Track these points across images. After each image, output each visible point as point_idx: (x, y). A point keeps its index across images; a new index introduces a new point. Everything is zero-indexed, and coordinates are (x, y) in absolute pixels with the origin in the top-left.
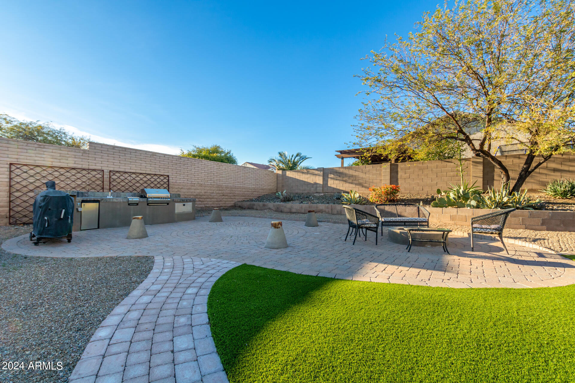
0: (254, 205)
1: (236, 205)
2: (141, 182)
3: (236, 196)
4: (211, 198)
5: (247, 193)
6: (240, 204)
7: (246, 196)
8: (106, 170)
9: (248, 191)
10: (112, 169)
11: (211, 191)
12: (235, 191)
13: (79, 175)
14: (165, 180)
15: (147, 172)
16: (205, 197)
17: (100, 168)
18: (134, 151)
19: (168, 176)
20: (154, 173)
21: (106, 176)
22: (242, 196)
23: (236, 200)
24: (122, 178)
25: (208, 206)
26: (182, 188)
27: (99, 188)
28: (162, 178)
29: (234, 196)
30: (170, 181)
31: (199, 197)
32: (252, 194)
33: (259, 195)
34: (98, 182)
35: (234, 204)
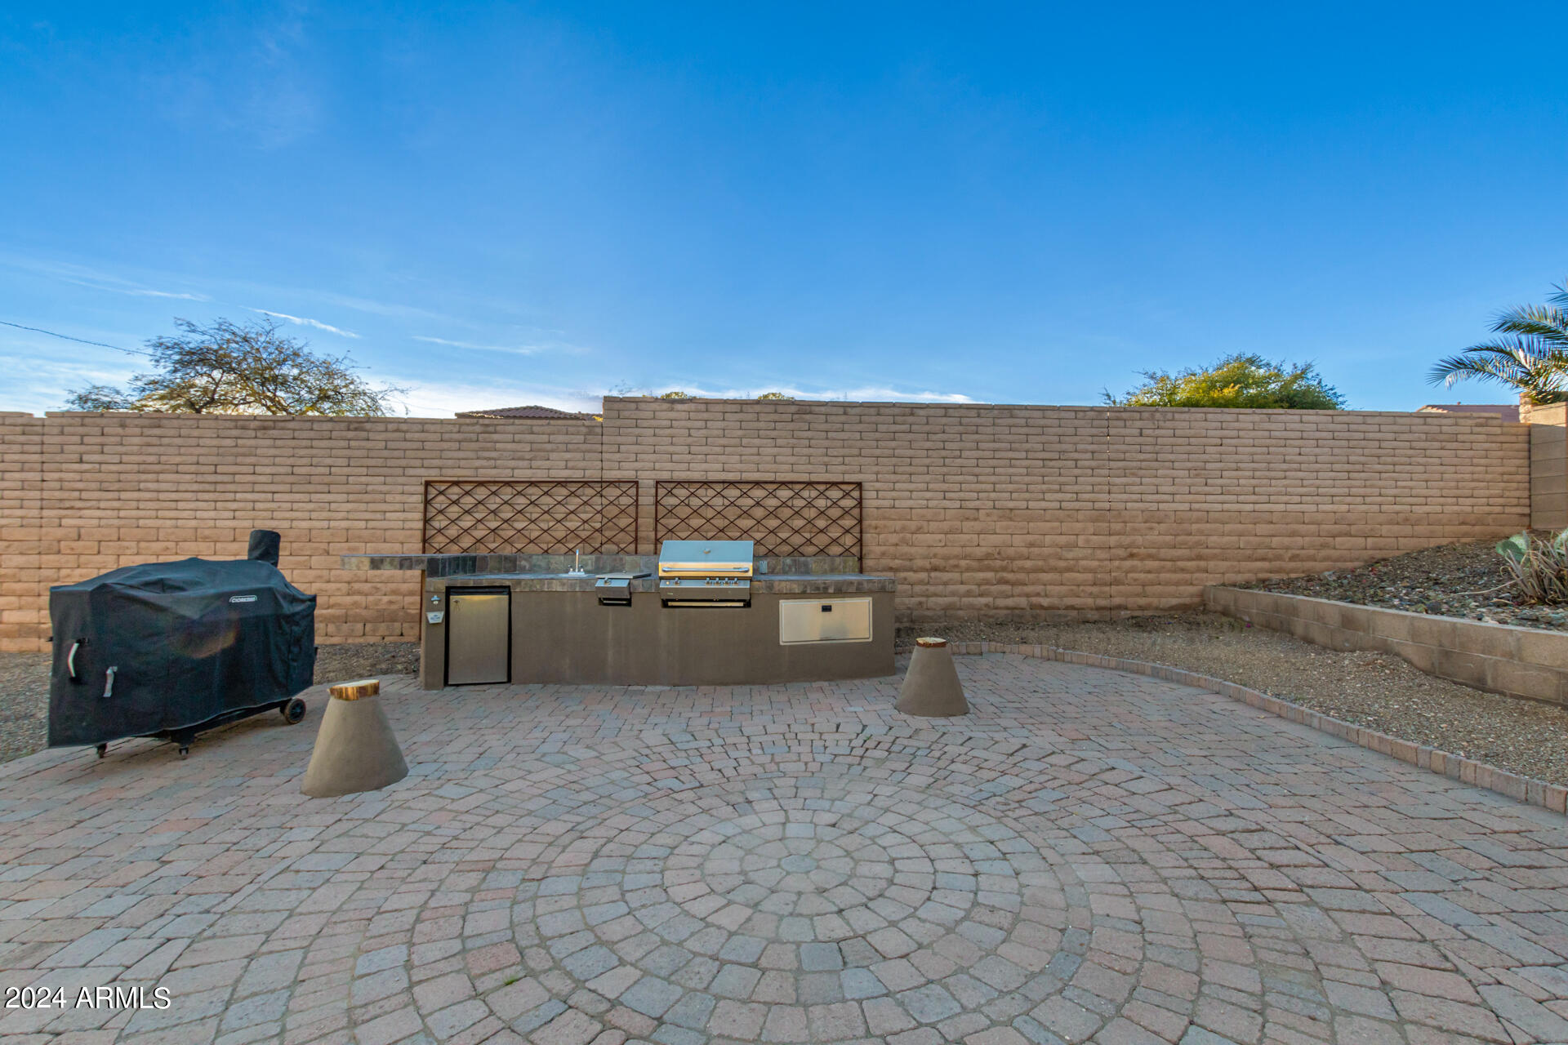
0: (1294, 610)
1: (1211, 605)
2: (759, 513)
3: (1214, 557)
4: (1061, 571)
5: (1286, 541)
6: (1226, 597)
7: (1279, 558)
8: (647, 479)
9: (1293, 534)
10: (665, 476)
11: (1063, 540)
12: (1201, 532)
13: (574, 503)
14: (848, 503)
15: (781, 477)
16: (1028, 564)
17: (629, 475)
18: (736, 408)
19: (859, 485)
20: (805, 478)
21: (647, 500)
22: (1250, 559)
23: (1211, 580)
24: (695, 502)
25: (1045, 602)
26: (919, 530)
27: (625, 539)
28: (835, 494)
29: (1199, 558)
30: (866, 503)
31: (998, 563)
32: (1324, 546)
33: (1379, 555)
34: (624, 522)
35: (1201, 595)
